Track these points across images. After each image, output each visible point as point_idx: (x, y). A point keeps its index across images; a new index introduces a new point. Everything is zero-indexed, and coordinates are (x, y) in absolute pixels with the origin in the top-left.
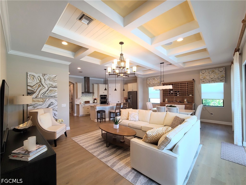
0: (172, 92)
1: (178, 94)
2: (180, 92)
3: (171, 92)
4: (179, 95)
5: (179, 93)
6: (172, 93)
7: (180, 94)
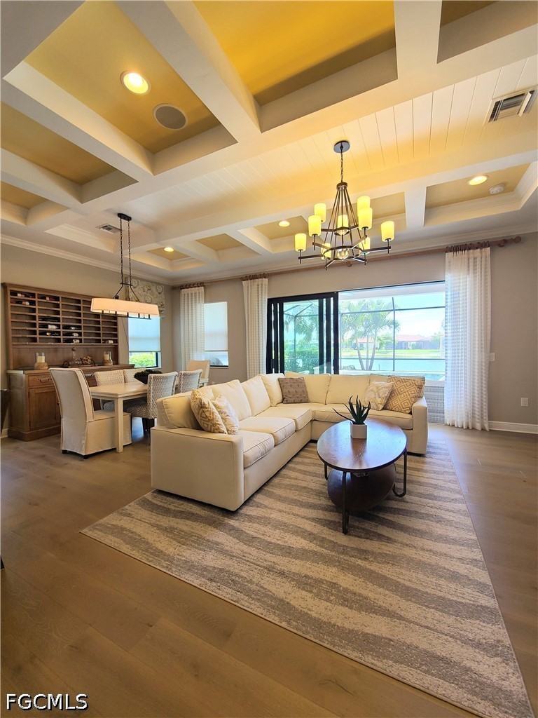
0: (54, 327)
1: (76, 335)
2: (82, 331)
3: (50, 326)
4: (81, 342)
5: (80, 334)
6: (52, 333)
7: (83, 337)
